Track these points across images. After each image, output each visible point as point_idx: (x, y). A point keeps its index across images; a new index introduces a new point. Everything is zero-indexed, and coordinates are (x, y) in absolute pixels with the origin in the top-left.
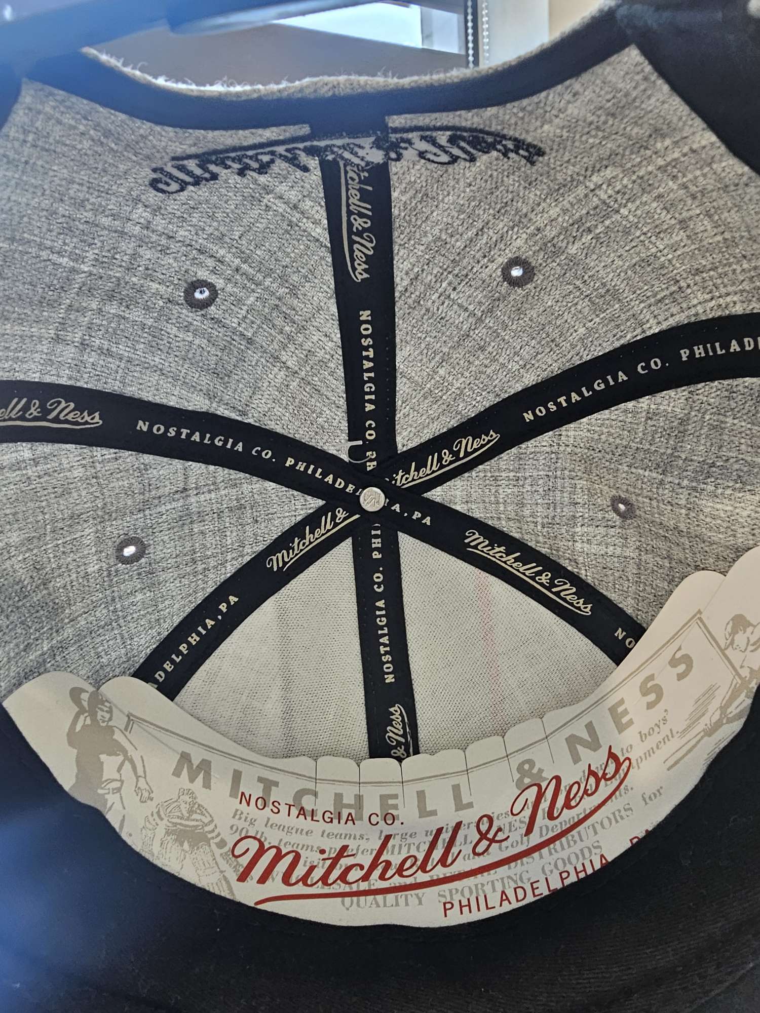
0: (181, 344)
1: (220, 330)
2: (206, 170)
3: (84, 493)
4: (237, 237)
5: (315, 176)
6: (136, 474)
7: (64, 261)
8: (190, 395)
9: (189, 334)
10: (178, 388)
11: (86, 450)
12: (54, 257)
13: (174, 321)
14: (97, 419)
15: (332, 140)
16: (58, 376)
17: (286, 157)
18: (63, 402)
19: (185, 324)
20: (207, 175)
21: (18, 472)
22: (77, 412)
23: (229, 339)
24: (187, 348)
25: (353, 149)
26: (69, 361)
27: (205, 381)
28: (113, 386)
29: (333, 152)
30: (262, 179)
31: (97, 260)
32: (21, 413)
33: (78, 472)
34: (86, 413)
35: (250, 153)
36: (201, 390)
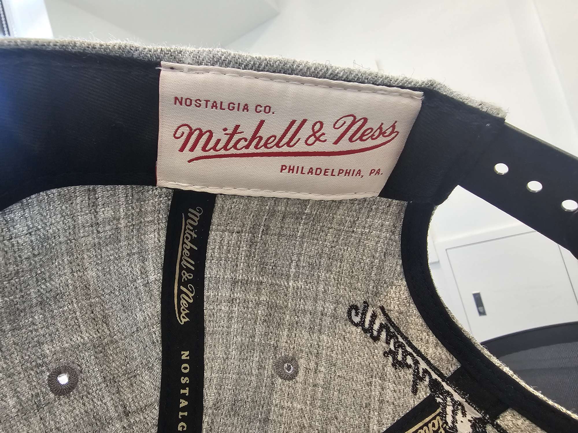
0: (248, 367)
1: (267, 392)
2: (379, 332)
3: (125, 323)
4: (338, 374)
5: (413, 402)
6: (144, 361)
7: (293, 270)
8: (214, 387)
9: (257, 371)
10: (217, 375)
11: (157, 319)
12: (294, 264)
13: (262, 357)
14: (184, 320)
15: (455, 391)
16: (208, 289)
17: (418, 372)
18: (193, 295)
19: (263, 365)
20: (375, 333)
21: (139, 272)
22: (187, 304)
23: (262, 402)
24: (247, 373)
25: (458, 410)
26: (220, 294)
27: (228, 396)
28: (209, 327)
29: (445, 399)
30: (390, 369)
31: (298, 289)
32: (185, 267)
33: (140, 317)
34: (187, 311)
35: (409, 349)
36: (219, 394)
